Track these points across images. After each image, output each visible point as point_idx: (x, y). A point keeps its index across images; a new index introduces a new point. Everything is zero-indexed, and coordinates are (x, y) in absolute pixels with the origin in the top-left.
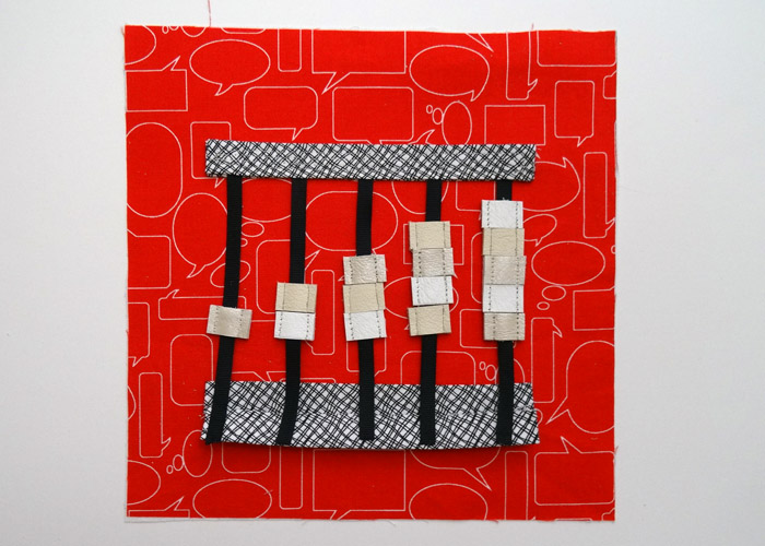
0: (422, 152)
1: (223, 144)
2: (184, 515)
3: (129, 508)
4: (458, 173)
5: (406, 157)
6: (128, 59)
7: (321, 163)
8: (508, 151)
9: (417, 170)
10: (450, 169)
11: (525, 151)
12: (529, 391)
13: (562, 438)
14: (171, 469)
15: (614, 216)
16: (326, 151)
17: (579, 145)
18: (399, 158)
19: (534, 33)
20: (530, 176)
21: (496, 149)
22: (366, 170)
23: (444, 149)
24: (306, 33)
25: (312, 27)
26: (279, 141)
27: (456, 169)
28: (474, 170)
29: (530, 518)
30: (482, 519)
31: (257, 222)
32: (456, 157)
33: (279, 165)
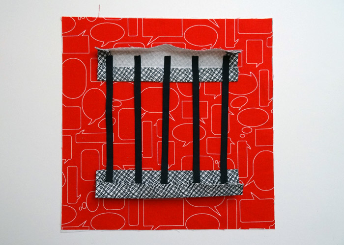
2: (87, 228)
3: (62, 226)
6: (63, 31)
12: (237, 172)
13: (251, 193)
14: (81, 208)
15: (272, 97)
17: (257, 67)
19: (236, 20)
24: (140, 20)
25: (142, 17)
29: (238, 228)
30: (217, 229)
31: (118, 100)
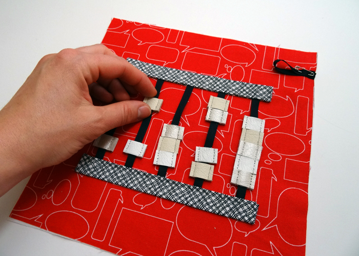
0: (219, 81)
1: (134, 60)
2: (38, 225)
3: (12, 212)
4: (234, 92)
5: (211, 81)
6: (110, 27)
7: (172, 76)
8: (260, 87)
9: (215, 87)
10: (230, 90)
11: (268, 88)
14: (45, 197)
15: (312, 126)
16: (177, 72)
17: (295, 92)
18: (208, 81)
19: (277, 49)
20: (269, 99)
21: (254, 85)
22: (192, 82)
23: (229, 81)
24: (182, 32)
25: (184, 30)
26: (157, 65)
27: (233, 90)
28: (242, 92)
32: (234, 86)
33: (154, 73)
